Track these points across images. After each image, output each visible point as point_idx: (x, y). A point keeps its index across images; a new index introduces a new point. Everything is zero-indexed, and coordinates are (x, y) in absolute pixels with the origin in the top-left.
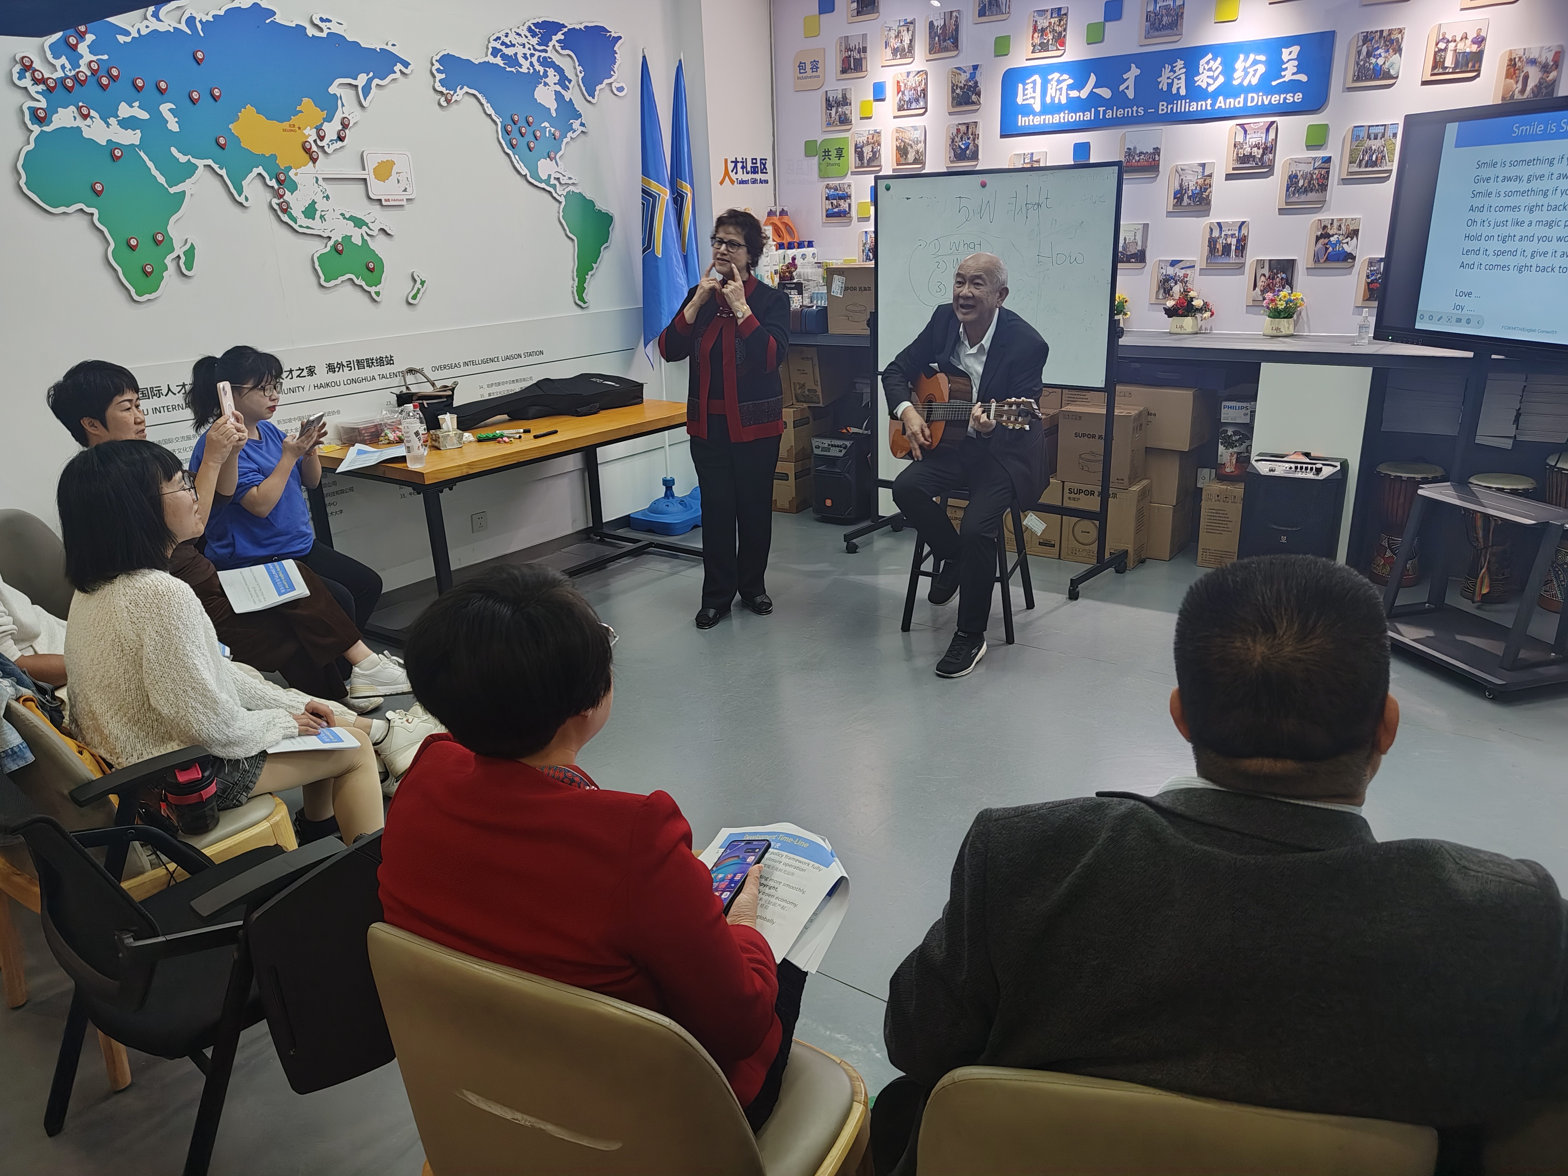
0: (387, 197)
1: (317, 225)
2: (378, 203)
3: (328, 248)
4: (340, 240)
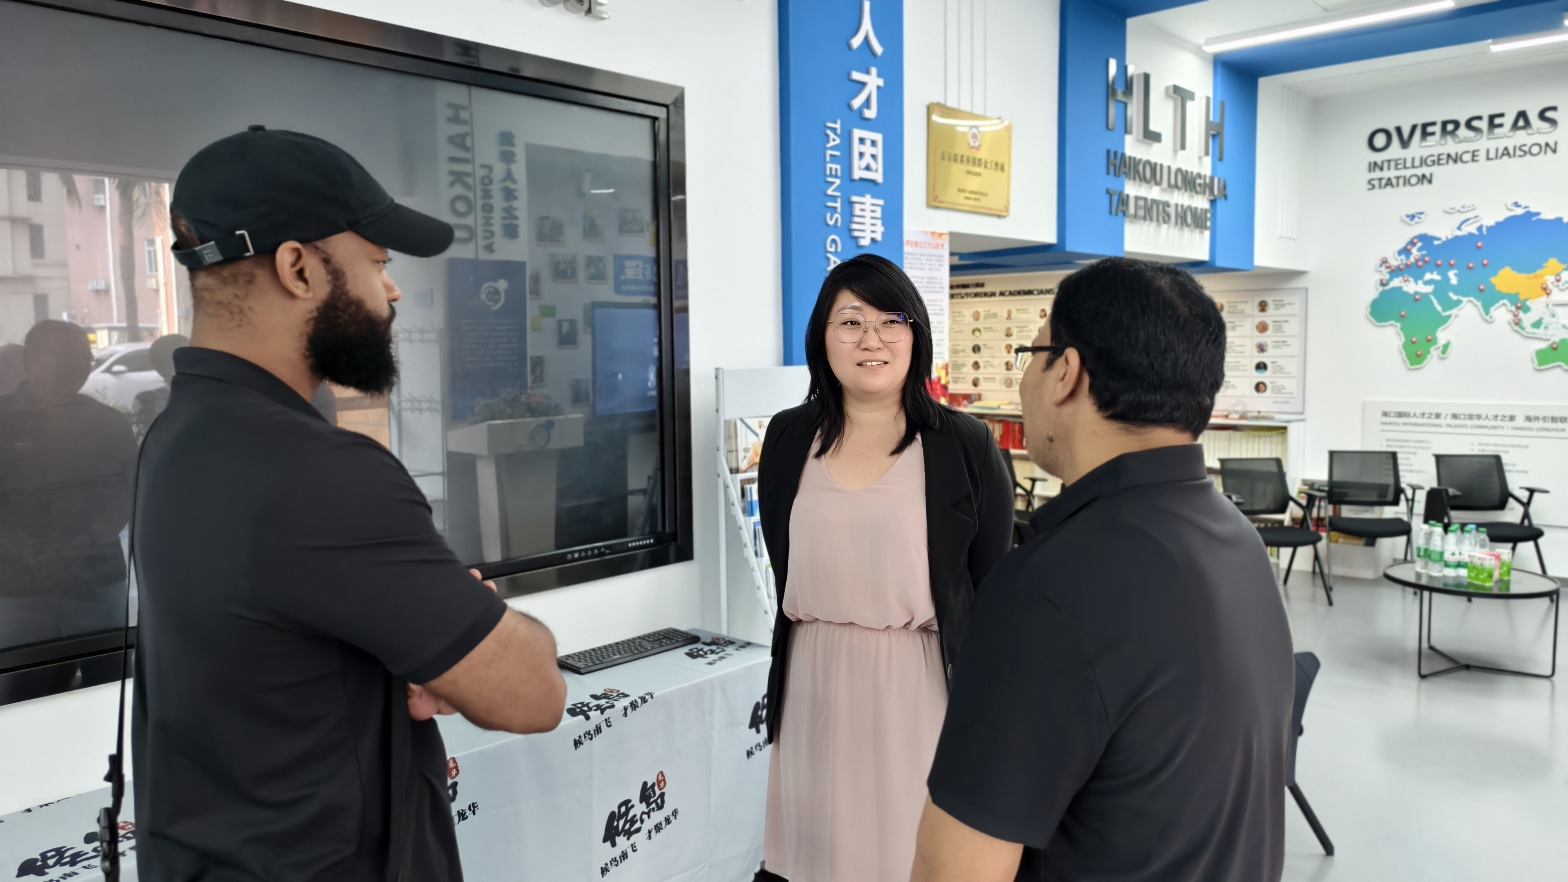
1: (1540, 332)
3: (1546, 346)
4: (1557, 341)
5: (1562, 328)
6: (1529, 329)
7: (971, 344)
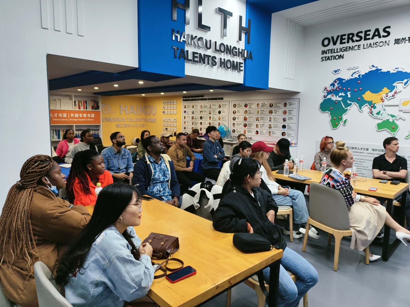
0: (405, 110)
1: (379, 116)
2: (401, 112)
3: (381, 122)
4: (385, 120)
5: (387, 115)
6: (375, 115)
7: (200, 116)
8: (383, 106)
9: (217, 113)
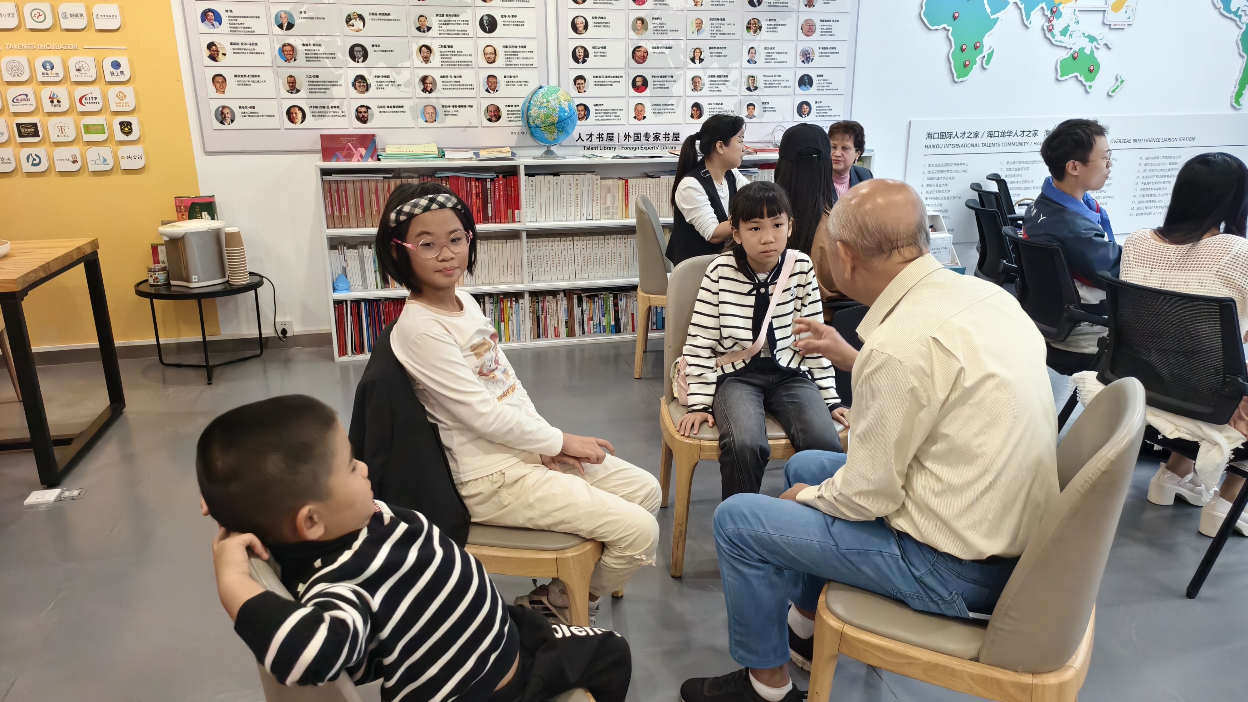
0: (1115, 23)
1: (1066, 40)
2: (1108, 27)
3: (1069, 55)
4: (1077, 50)
5: (1082, 35)
6: (1058, 37)
7: (342, 45)
8: (1077, 12)
9: (474, 29)
